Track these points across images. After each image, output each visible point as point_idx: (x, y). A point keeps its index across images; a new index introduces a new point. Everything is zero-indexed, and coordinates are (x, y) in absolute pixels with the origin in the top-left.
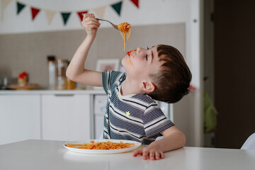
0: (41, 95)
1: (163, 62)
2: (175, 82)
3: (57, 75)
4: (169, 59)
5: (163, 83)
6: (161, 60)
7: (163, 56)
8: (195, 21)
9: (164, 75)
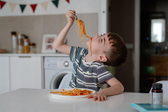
0: (10, 57)
1: (112, 44)
2: (119, 56)
3: (18, 44)
4: (115, 42)
5: (112, 56)
6: (110, 43)
7: (112, 40)
8: (104, 12)
9: (113, 52)
